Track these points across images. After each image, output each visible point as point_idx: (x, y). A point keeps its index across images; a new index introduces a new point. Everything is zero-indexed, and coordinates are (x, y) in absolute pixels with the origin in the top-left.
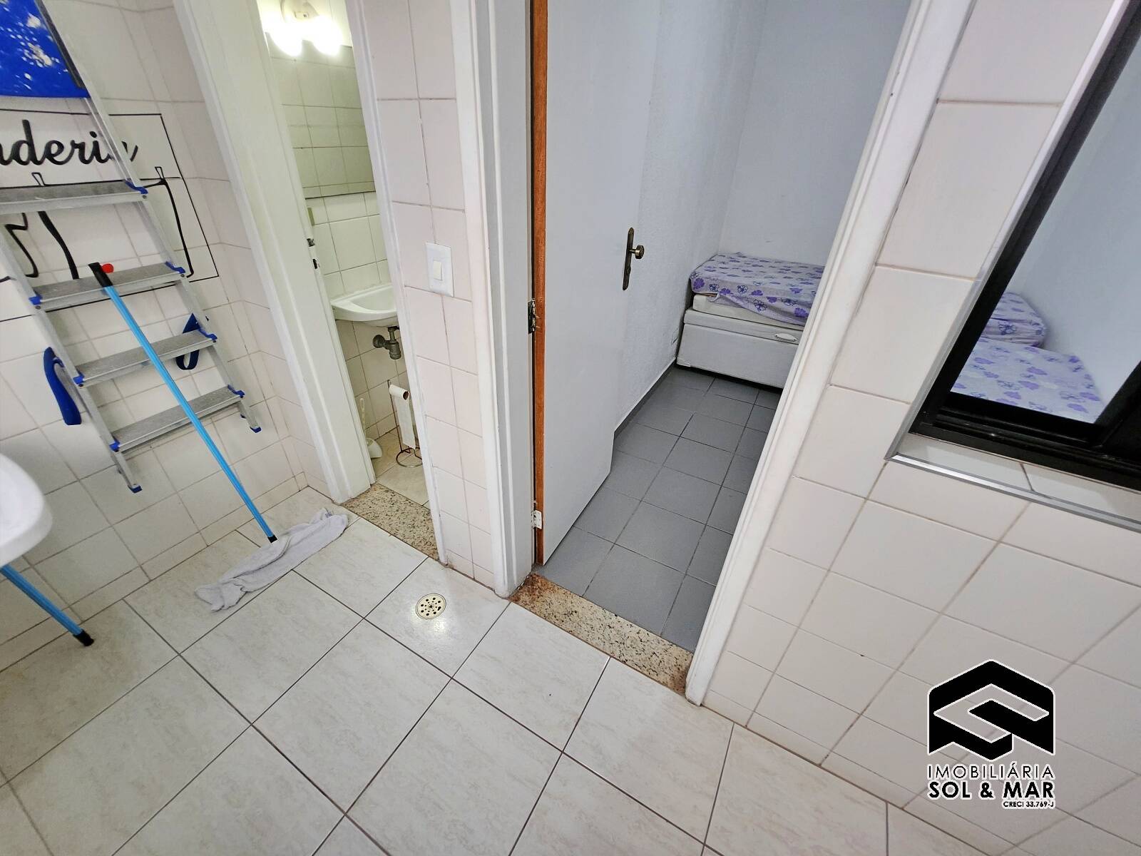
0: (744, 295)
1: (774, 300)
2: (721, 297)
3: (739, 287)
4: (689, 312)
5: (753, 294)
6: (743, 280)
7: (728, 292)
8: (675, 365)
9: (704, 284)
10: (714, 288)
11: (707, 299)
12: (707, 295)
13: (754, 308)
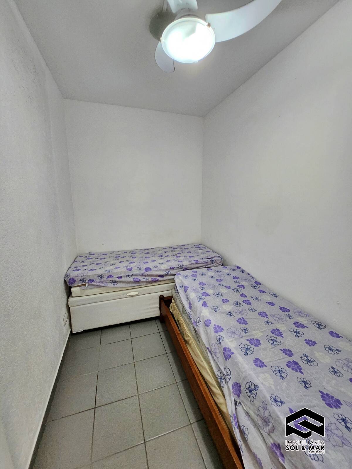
0: (103, 280)
1: (121, 277)
2: (89, 285)
3: (99, 276)
4: (71, 299)
5: (108, 277)
6: (100, 271)
7: (93, 280)
8: (72, 334)
9: (75, 280)
10: (83, 281)
11: (81, 289)
12: (80, 286)
13: (111, 285)
